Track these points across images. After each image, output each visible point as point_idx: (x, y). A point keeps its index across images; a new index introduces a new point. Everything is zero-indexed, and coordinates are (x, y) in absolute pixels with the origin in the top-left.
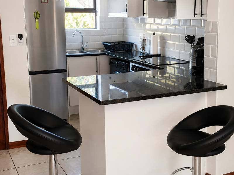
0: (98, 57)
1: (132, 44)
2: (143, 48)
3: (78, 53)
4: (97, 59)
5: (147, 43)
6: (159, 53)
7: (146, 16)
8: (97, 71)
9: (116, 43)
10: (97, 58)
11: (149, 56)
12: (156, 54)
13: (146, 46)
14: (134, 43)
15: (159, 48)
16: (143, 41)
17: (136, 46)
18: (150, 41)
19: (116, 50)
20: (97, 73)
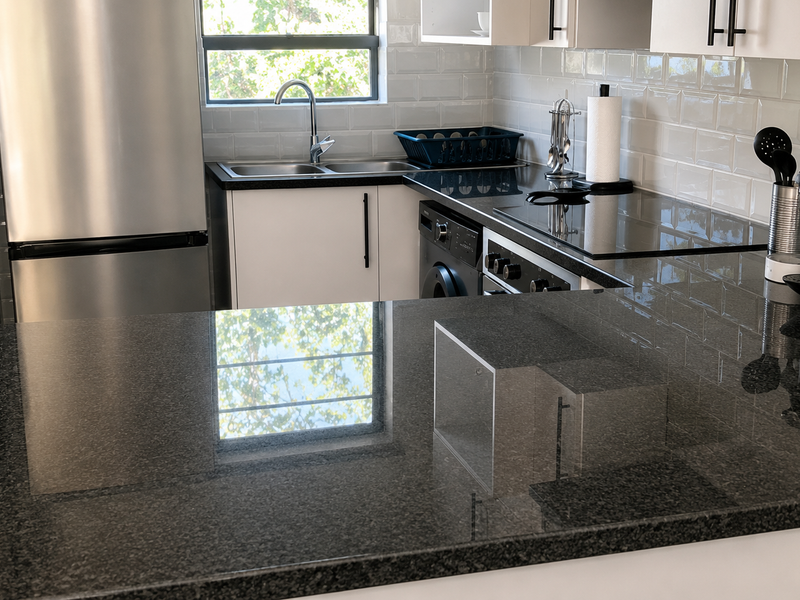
0: (371, 190)
1: (516, 138)
4: (366, 200)
8: (366, 257)
9: (454, 136)
10: (366, 195)
17: (531, 144)
20: (367, 266)
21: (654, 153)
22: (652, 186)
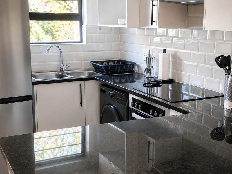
0: (83, 82)
1: (133, 64)
2: (148, 70)
3: (54, 78)
4: (81, 86)
5: (154, 63)
6: (170, 77)
7: (155, 25)
8: (81, 103)
9: (111, 63)
10: (81, 84)
11: (157, 83)
12: (166, 78)
13: (152, 67)
14: (135, 62)
15: (171, 70)
16: (149, 60)
17: (138, 66)
18: (158, 60)
19: (109, 72)
20: (81, 106)
21: (181, 71)
22: (180, 81)
